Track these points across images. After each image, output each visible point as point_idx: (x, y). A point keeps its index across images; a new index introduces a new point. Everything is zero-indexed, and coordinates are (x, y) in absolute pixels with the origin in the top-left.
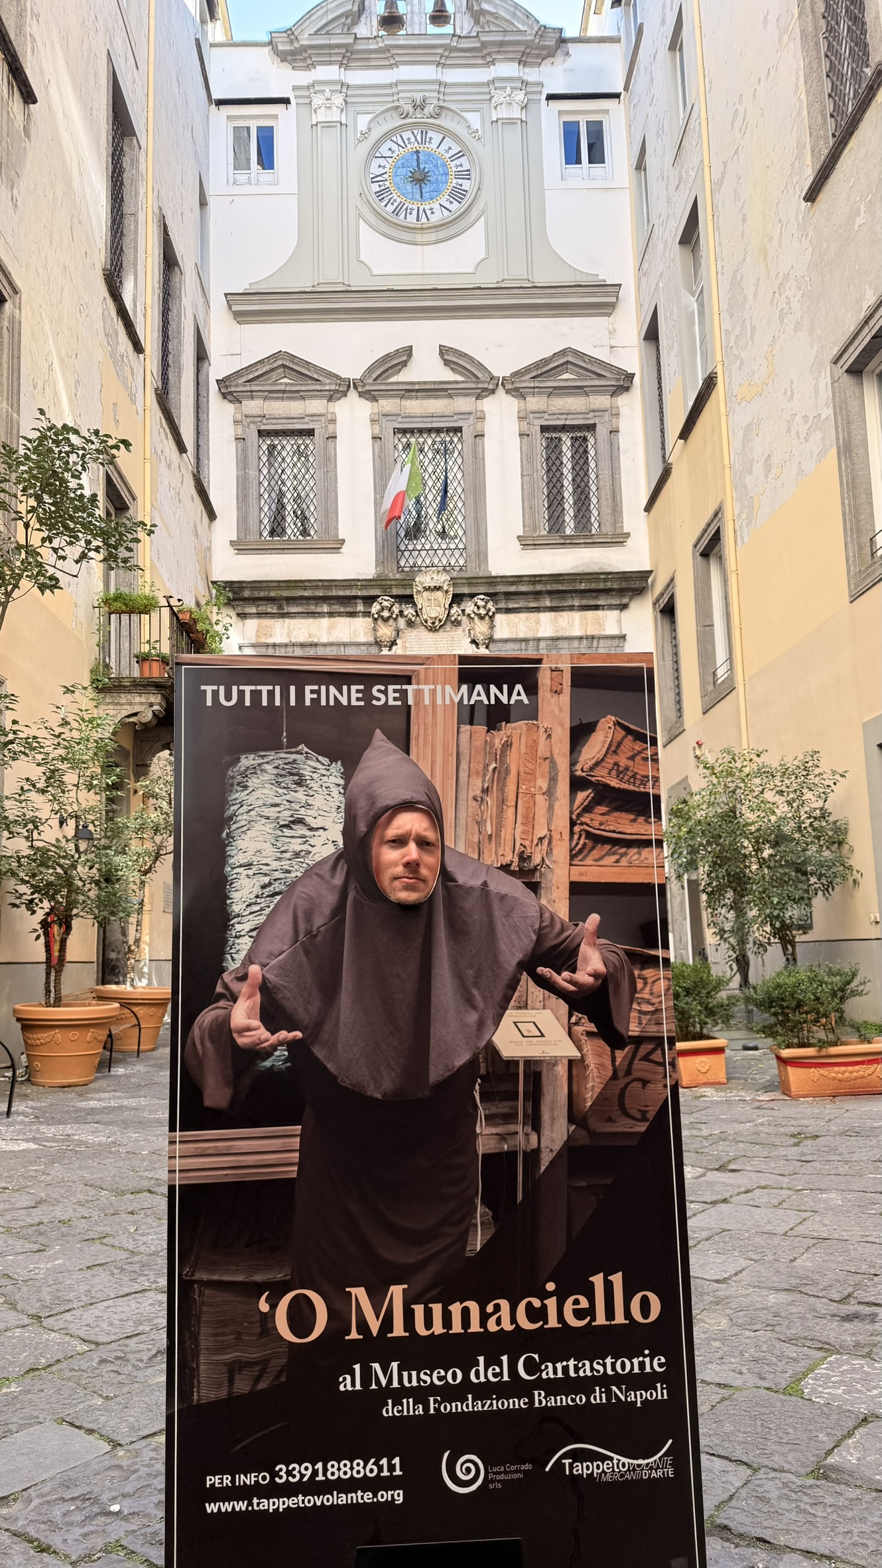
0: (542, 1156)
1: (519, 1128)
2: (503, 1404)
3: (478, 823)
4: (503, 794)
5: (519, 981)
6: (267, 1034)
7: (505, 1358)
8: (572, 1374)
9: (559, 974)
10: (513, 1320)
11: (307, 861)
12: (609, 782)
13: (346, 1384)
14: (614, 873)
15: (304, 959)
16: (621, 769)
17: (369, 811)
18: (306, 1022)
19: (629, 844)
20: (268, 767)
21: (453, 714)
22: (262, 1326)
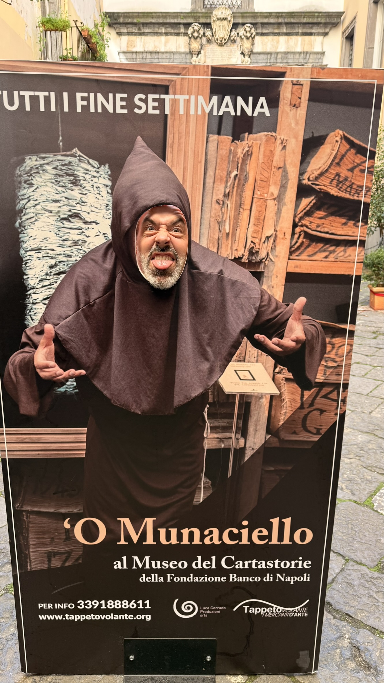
0: (246, 452)
1: (233, 435)
2: (211, 579)
3: (219, 223)
4: (241, 199)
5: (241, 343)
6: (61, 371)
7: (214, 558)
8: (254, 567)
9: (271, 339)
10: (220, 538)
11: (83, 248)
12: (329, 190)
13: (117, 565)
14: (322, 266)
15: (85, 321)
16: (341, 179)
17: (132, 209)
18: (88, 364)
19: (338, 243)
20: (48, 168)
21: (204, 123)
22: (66, 535)
